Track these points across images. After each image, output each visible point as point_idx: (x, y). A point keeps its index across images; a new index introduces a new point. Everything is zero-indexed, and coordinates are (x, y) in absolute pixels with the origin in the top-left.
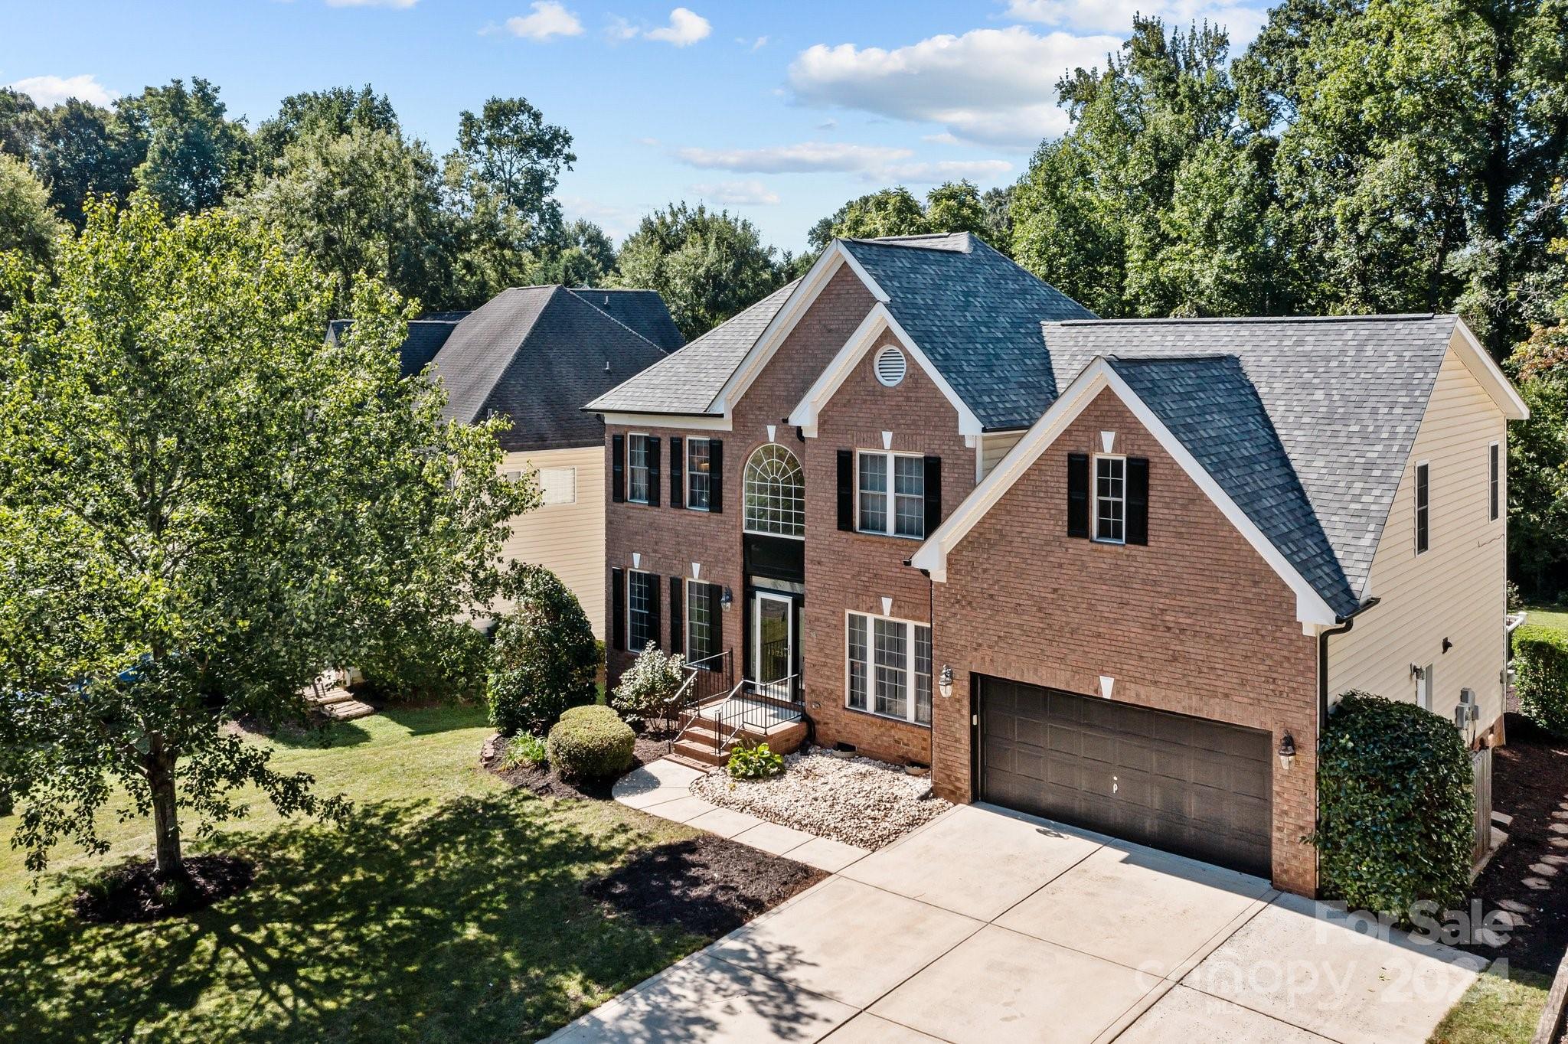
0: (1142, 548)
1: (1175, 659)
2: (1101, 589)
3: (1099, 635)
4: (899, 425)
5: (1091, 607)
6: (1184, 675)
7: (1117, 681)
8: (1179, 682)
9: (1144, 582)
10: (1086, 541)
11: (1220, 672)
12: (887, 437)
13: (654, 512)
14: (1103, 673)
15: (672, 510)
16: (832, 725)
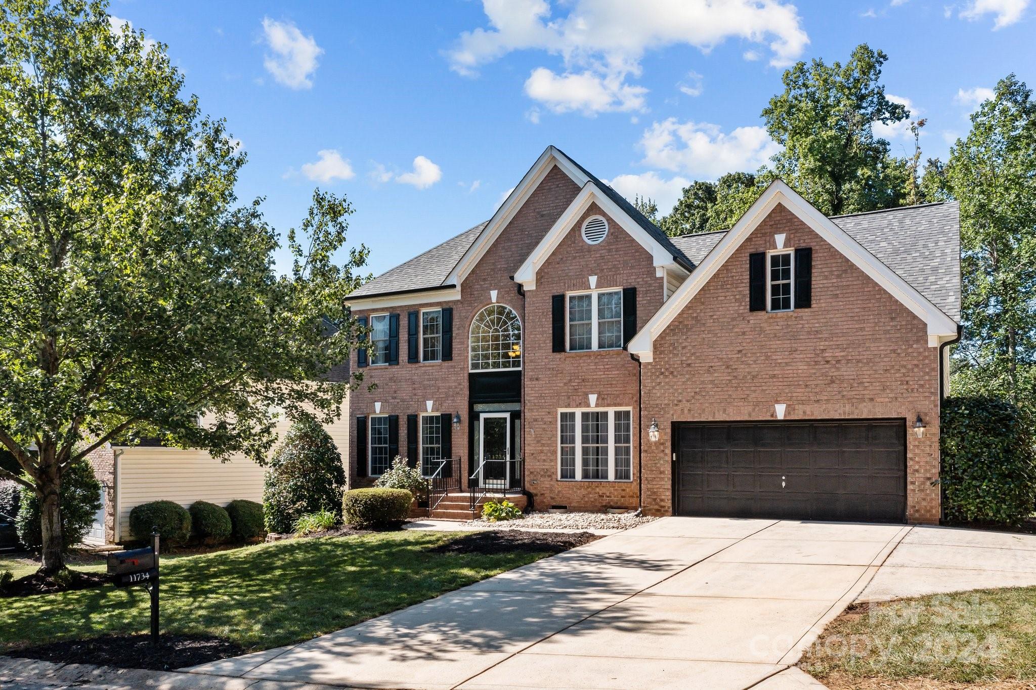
0: (806, 310)
1: (833, 382)
2: (775, 344)
3: (774, 376)
4: (602, 270)
5: (768, 358)
6: (839, 392)
7: (788, 406)
8: (836, 397)
9: (809, 333)
10: (763, 313)
11: (866, 384)
12: (593, 280)
13: (395, 369)
14: (777, 402)
15: (410, 365)
16: (548, 494)
